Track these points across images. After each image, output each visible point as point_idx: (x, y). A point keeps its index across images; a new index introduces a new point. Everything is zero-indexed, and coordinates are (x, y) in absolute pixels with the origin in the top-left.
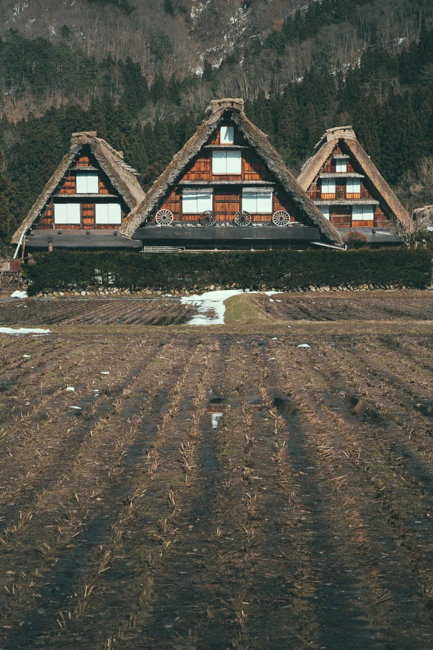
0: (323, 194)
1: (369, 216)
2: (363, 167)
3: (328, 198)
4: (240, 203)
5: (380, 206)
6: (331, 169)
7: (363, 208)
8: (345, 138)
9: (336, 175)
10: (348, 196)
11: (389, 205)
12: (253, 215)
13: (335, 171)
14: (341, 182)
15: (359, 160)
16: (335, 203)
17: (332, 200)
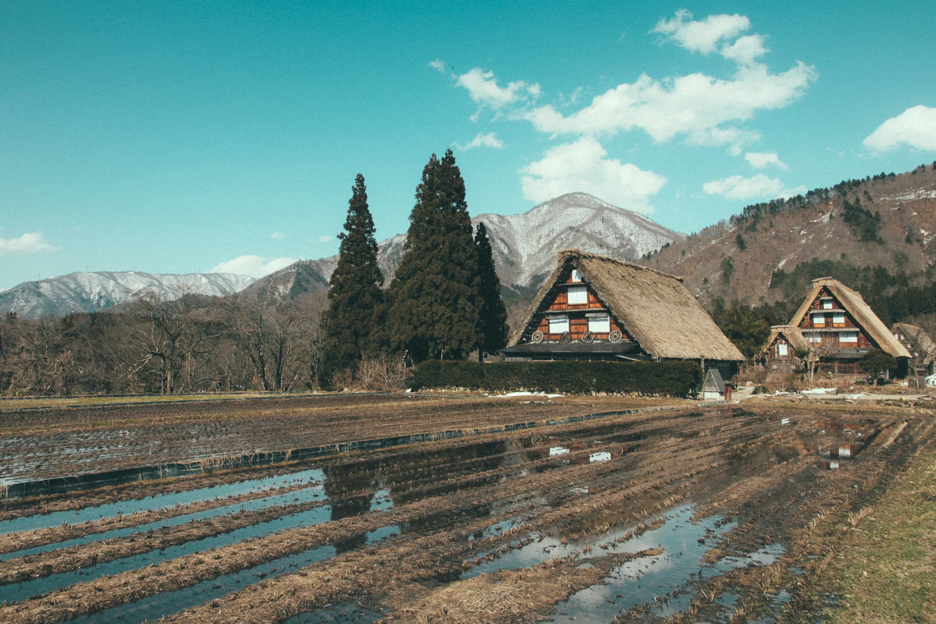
0: (815, 324)
1: (854, 339)
2: (843, 305)
3: (819, 327)
4: (587, 325)
5: (861, 331)
7: (847, 334)
8: (827, 285)
9: (824, 311)
10: (835, 325)
12: (597, 334)
13: (823, 309)
14: (829, 316)
16: (824, 330)
17: (822, 328)
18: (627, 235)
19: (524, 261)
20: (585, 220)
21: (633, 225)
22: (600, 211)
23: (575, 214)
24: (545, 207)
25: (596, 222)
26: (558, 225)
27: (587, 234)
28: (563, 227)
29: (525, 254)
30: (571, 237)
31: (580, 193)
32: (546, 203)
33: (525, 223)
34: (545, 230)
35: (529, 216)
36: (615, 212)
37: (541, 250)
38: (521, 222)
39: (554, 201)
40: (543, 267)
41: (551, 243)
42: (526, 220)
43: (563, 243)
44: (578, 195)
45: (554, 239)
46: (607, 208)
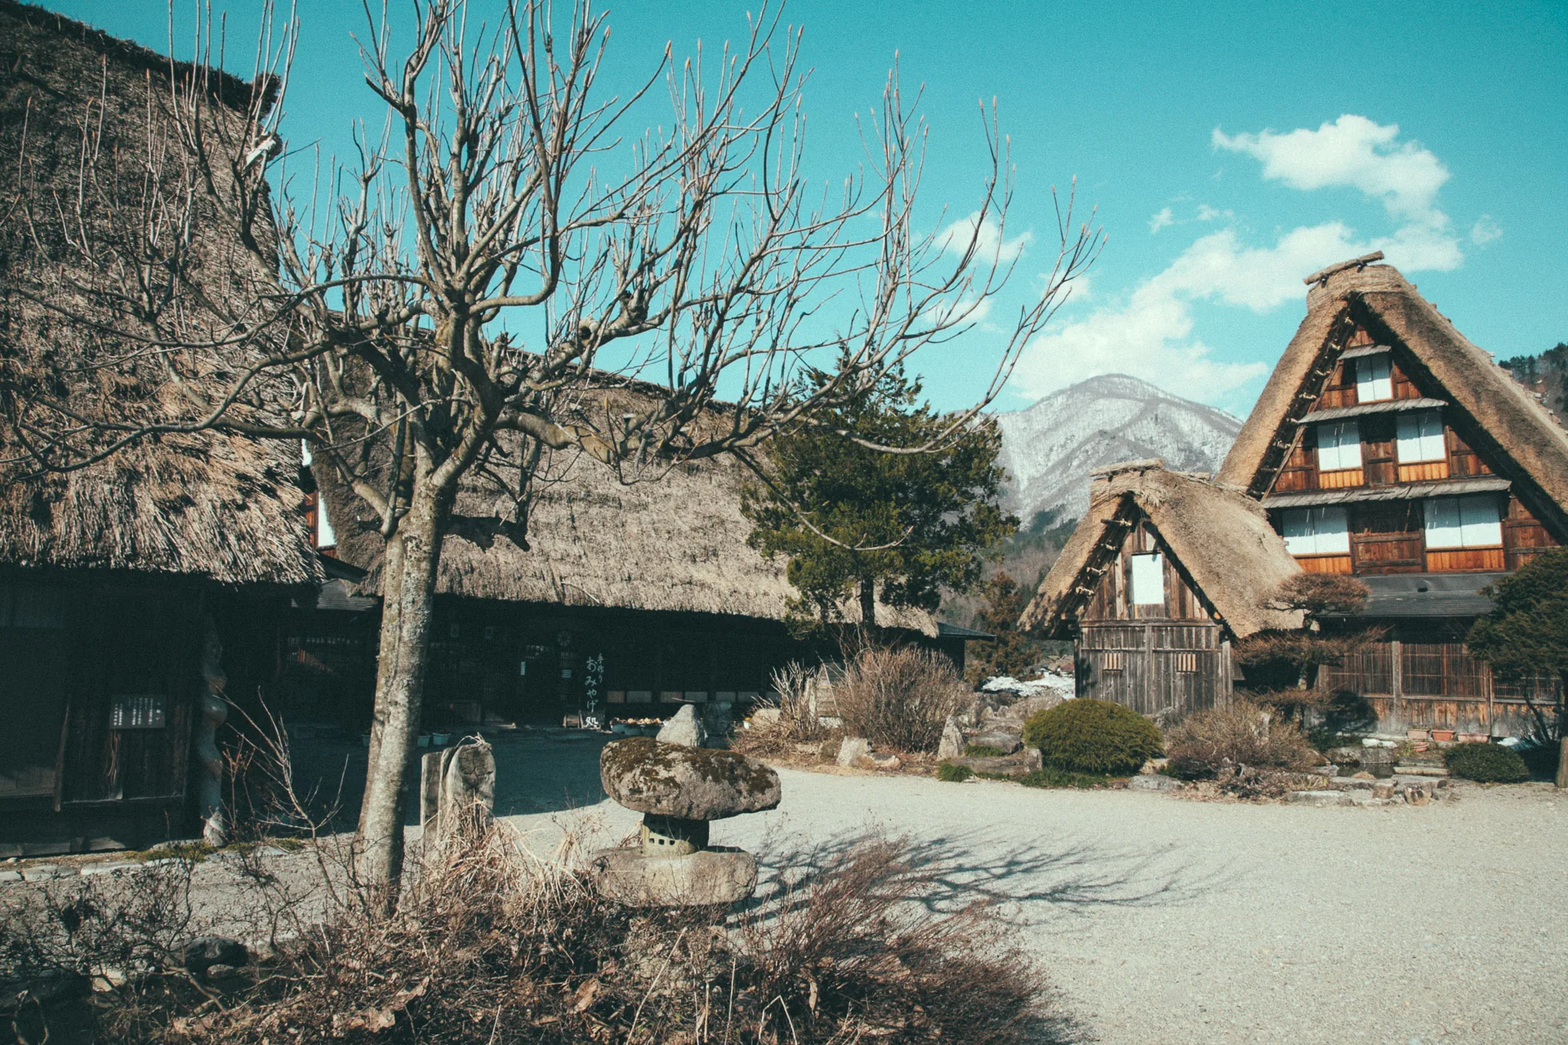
0: (1324, 472)
1: (1486, 534)
2: (1434, 372)
3: (1340, 485)
6: (1344, 397)
7: (1458, 508)
8: (1363, 290)
10: (1404, 475)
11: (1547, 489)
13: (1356, 403)
14: (1378, 430)
15: (1418, 351)
17: (1354, 488)
18: (1196, 445)
19: (1022, 488)
20: (1127, 419)
21: (1207, 428)
22: (1152, 406)
23: (1109, 409)
24: (1060, 399)
25: (1145, 422)
26: (1082, 429)
27: (1129, 443)
28: (1089, 432)
29: (1025, 477)
30: (1102, 448)
31: (1119, 376)
32: (1061, 392)
33: (1025, 425)
34: (1059, 437)
35: (1033, 413)
36: (1178, 405)
37: (1052, 470)
38: (1019, 424)
39: (1075, 389)
40: (1053, 498)
41: (1069, 458)
42: (1028, 420)
43: (1088, 458)
44: (1116, 379)
45: (1074, 451)
46: (1164, 400)
